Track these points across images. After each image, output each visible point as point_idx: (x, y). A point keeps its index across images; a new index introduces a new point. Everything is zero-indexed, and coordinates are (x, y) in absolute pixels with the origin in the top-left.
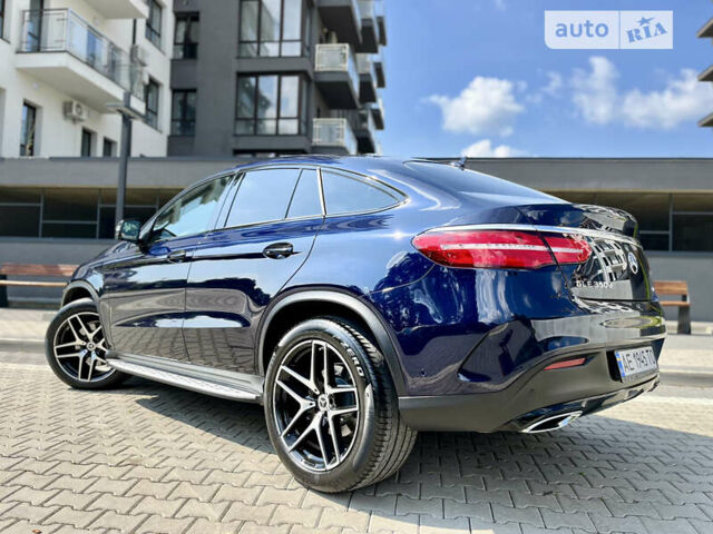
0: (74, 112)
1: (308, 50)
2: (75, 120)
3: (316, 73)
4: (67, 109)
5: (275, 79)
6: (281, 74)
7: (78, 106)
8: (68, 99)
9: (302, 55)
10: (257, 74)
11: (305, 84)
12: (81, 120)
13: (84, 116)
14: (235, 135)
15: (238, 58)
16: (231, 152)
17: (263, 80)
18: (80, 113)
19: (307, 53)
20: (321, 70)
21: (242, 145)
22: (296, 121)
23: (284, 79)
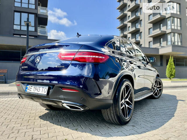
3: (38, 14)
5: (27, 14)
6: (29, 13)
9: (35, 8)
10: (21, 12)
11: (35, 17)
14: (13, 29)
16: (13, 34)
17: (22, 14)
20: (40, 14)
22: (34, 28)
23: (30, 15)
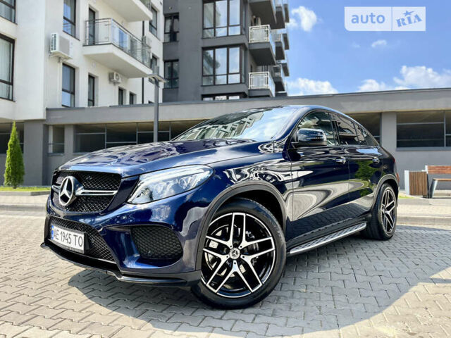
0: (115, 79)
1: (244, 30)
2: (115, 83)
3: (250, 44)
4: (111, 77)
5: (226, 49)
6: (228, 47)
7: (117, 75)
8: (111, 71)
9: (241, 34)
10: (213, 48)
11: (243, 52)
12: (118, 83)
13: (120, 81)
14: (202, 86)
15: (203, 38)
16: (200, 97)
17: (217, 50)
18: (118, 79)
19: (244, 33)
20: (253, 42)
21: (207, 92)
22: (239, 75)
23: (231, 50)
